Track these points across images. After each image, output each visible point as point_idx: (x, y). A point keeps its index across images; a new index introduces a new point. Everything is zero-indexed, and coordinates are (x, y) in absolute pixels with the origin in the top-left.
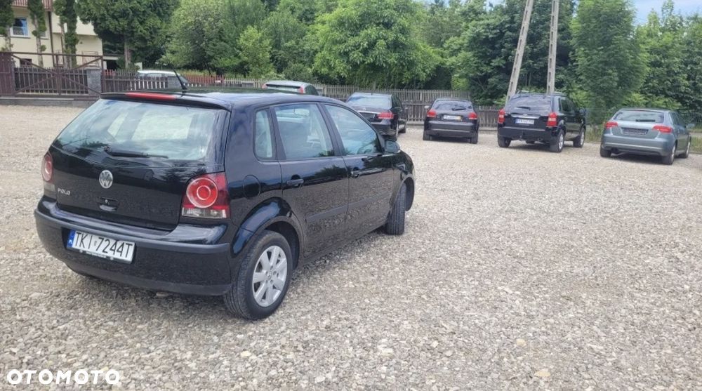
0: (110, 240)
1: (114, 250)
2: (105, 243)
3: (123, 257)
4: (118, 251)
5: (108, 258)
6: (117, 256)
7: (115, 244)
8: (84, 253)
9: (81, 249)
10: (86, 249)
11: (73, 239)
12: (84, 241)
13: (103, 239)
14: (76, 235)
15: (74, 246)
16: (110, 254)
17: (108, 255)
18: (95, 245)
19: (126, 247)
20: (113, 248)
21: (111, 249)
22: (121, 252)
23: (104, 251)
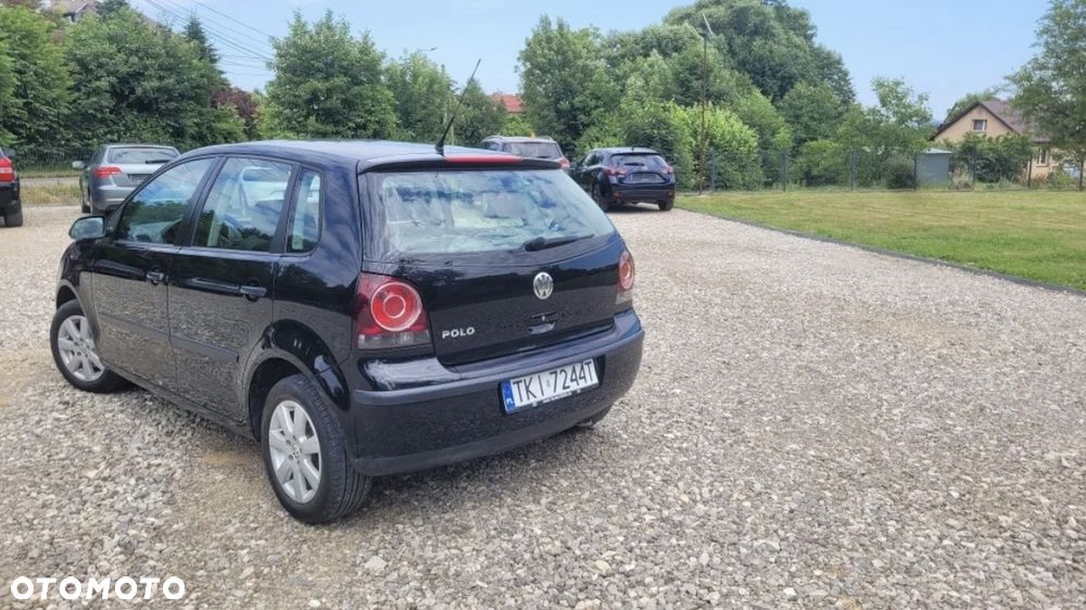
0: (565, 368)
1: (576, 380)
2: (561, 377)
3: (589, 383)
4: (581, 378)
5: (574, 392)
6: (582, 384)
7: (574, 371)
8: (540, 403)
9: (533, 401)
10: (540, 398)
11: (511, 396)
12: (531, 389)
13: (556, 373)
14: (514, 388)
15: (518, 404)
16: (574, 387)
17: (572, 389)
18: (548, 385)
19: (586, 367)
20: (574, 377)
21: (572, 380)
22: (584, 377)
23: (564, 388)
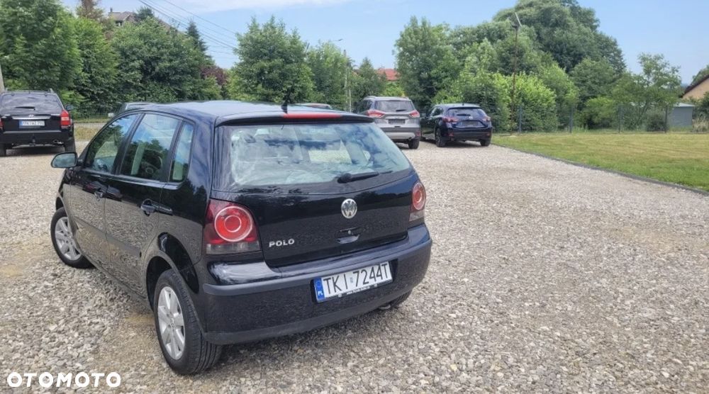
0: (366, 269)
1: (374, 277)
2: (362, 275)
3: (385, 279)
4: (378, 276)
5: (372, 287)
6: (379, 280)
7: (373, 270)
8: (344, 295)
9: (339, 293)
10: (344, 291)
11: (321, 289)
12: (337, 284)
13: (358, 272)
14: (324, 284)
15: (327, 295)
16: (372, 282)
17: (370, 284)
18: (352, 282)
19: (382, 268)
20: (372, 276)
21: (371, 278)
22: (381, 275)
23: (364, 283)
